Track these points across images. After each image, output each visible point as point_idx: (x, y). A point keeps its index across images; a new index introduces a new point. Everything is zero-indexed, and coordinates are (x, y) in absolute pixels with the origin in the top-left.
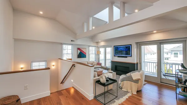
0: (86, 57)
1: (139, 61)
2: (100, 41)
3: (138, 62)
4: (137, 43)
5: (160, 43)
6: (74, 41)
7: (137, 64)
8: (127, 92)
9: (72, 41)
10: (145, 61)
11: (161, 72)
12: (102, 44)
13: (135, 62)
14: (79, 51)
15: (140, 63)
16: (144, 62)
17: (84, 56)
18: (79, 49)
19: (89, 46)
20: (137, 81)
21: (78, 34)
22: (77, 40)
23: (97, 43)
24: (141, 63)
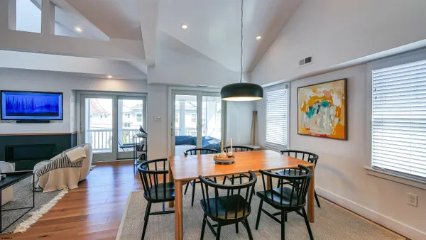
1: (81, 128)
3: (78, 130)
4: (76, 92)
5: (117, 96)
7: (76, 135)
8: (58, 191)
10: (91, 129)
11: (117, 142)
13: (72, 131)
15: (81, 133)
16: (89, 131)
20: (78, 164)
24: (83, 133)
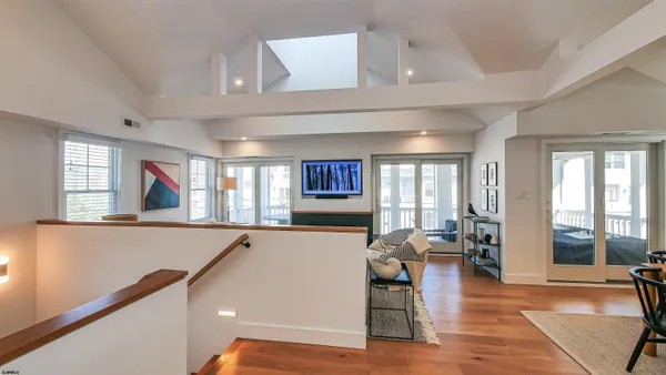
0: (177, 206)
2: (244, 138)
3: (374, 209)
5: (422, 160)
6: (138, 125)
9: (128, 123)
12: (250, 149)
14: (150, 178)
17: (173, 202)
18: (148, 165)
19: (191, 156)
21: (162, 96)
22: (152, 119)
23: (225, 144)
